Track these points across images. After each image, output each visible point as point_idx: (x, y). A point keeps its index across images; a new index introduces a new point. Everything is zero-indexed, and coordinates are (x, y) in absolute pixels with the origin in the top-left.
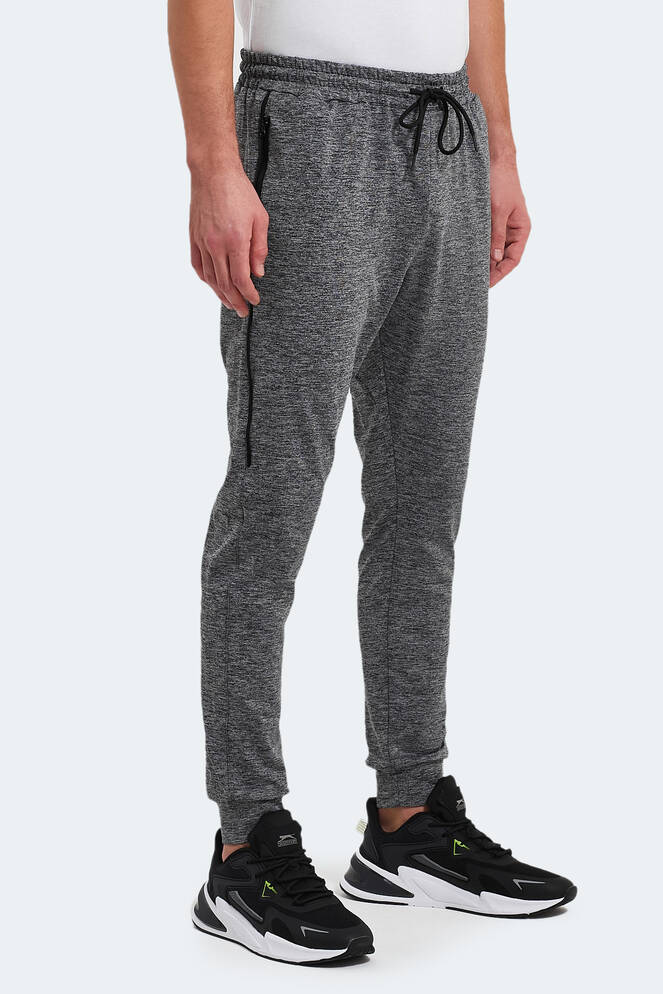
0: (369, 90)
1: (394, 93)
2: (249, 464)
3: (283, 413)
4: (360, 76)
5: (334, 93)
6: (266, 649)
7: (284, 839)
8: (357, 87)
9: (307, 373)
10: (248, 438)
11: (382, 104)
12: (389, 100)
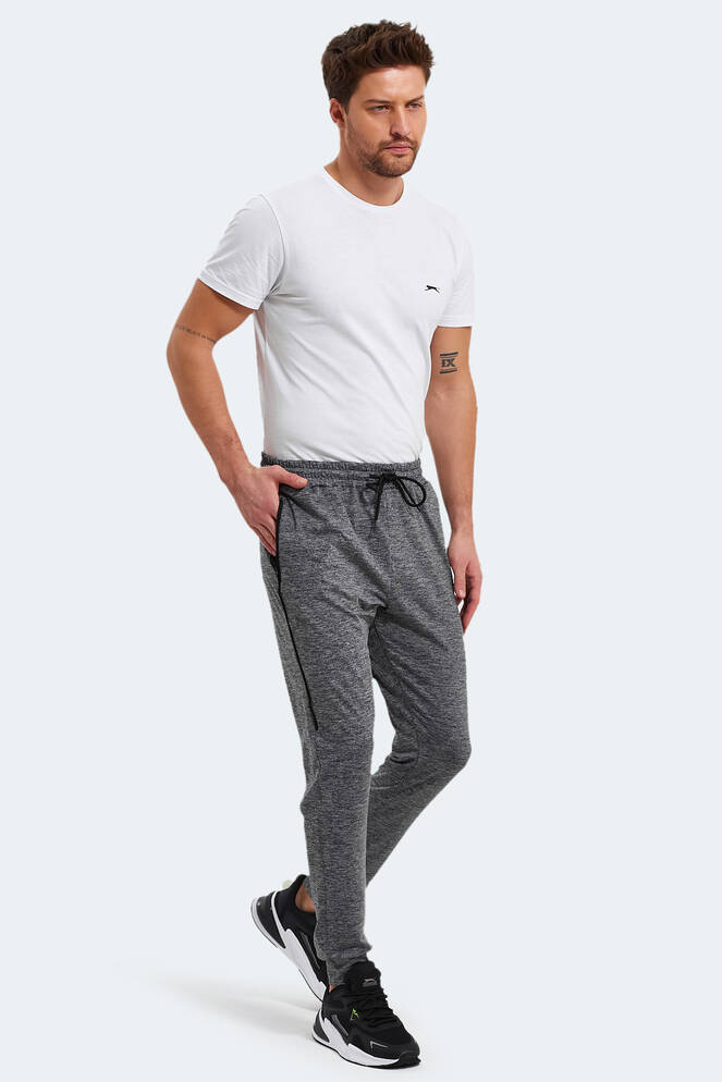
0: (341, 478)
1: (358, 478)
2: (317, 729)
3: (325, 691)
4: (333, 468)
5: (316, 482)
6: (348, 857)
7: (368, 982)
8: (332, 476)
9: (332, 661)
10: (312, 710)
11: (351, 486)
12: (355, 483)
